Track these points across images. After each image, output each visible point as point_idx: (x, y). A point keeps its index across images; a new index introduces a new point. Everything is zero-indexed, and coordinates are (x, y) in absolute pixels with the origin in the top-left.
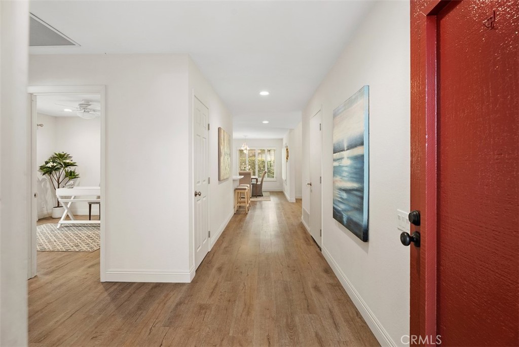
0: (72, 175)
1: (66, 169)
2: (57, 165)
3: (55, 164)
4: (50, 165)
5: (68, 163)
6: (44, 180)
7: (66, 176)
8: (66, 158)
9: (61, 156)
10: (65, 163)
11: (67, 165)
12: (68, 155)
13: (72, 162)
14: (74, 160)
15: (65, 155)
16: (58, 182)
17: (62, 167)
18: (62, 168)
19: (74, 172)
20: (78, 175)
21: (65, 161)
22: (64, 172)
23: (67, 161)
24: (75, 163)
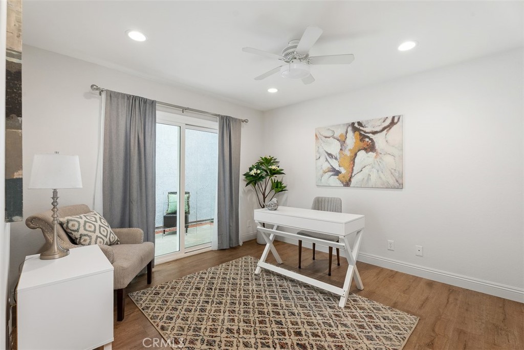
0: (278, 187)
1: (273, 178)
2: (261, 172)
3: (259, 172)
4: (253, 173)
5: (274, 170)
6: (249, 191)
7: (272, 189)
8: (272, 164)
9: (268, 161)
10: (270, 170)
11: (274, 173)
12: (275, 159)
13: (278, 169)
14: (282, 166)
15: (271, 159)
16: (264, 194)
17: (267, 175)
18: (268, 177)
19: (281, 183)
20: (285, 187)
21: (270, 167)
22: (270, 181)
23: (273, 167)
24: (282, 170)
